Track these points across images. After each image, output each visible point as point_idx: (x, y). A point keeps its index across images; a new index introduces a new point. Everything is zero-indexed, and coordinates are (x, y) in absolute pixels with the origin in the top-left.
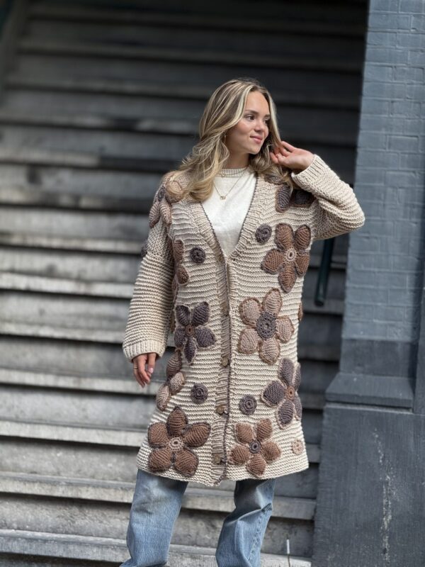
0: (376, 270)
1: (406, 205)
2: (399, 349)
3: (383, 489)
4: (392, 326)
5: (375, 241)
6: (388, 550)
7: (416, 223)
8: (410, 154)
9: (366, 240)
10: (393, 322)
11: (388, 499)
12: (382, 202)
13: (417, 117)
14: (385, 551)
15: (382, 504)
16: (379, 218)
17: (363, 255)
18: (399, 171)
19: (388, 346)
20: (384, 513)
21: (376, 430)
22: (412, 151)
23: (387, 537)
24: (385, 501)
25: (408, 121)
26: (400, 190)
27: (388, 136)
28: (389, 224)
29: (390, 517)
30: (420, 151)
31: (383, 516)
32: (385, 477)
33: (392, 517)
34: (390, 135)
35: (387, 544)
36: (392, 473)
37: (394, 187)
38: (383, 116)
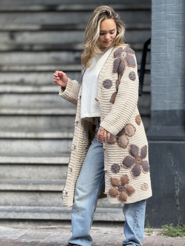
0: (164, 77)
1: (176, 46)
2: (178, 113)
3: (174, 178)
4: (173, 103)
5: (163, 64)
6: (179, 205)
7: (181, 54)
8: (176, 22)
9: (158, 64)
10: (174, 101)
11: (177, 182)
12: (165, 46)
13: (178, 4)
14: (177, 206)
15: (175, 185)
16: (164, 53)
17: (158, 71)
18: (172, 30)
19: (172, 112)
20: (176, 188)
21: (169, 151)
22: (177, 21)
23: (178, 199)
24: (176, 183)
25: (174, 6)
26: (173, 40)
27: (165, 15)
28: (169, 55)
29: (179, 190)
30: (181, 21)
31: (176, 190)
32: (175, 172)
33: (180, 190)
34: (166, 14)
35: (178, 203)
36: (178, 170)
37: (170, 38)
38: (162, 5)
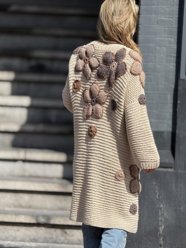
1: (167, 56)
2: (165, 135)
3: (159, 212)
5: (151, 76)
6: (163, 245)
7: (173, 66)
8: (168, 27)
10: (161, 121)
11: (162, 217)
12: (154, 55)
13: (171, 7)
14: (161, 246)
15: (159, 220)
18: (163, 37)
20: (160, 225)
21: (154, 180)
23: (162, 238)
24: (160, 219)
25: (167, 9)
26: (163, 48)
28: (158, 66)
29: (163, 227)
30: (174, 26)
31: (159, 227)
32: (160, 205)
33: (165, 227)
34: (158, 17)
35: (162, 242)
36: (163, 203)
37: (160, 46)
38: (153, 7)
